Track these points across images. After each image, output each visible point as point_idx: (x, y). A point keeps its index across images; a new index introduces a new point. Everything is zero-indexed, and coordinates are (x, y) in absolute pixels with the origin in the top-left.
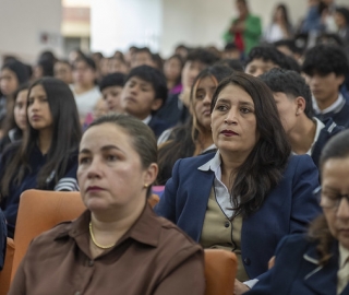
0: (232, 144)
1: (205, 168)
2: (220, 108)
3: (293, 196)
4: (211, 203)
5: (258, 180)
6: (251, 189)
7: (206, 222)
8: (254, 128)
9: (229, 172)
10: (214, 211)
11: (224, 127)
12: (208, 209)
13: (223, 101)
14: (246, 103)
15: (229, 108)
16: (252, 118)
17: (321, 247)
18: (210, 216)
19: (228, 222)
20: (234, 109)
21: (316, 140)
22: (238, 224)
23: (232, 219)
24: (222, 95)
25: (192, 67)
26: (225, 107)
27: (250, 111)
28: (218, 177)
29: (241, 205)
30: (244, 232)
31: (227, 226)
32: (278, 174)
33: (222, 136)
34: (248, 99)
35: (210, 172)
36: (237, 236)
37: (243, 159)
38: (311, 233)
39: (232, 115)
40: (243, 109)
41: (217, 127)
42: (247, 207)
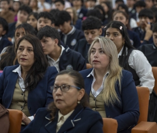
0: (25, 63)
1: (15, 71)
2: (20, 49)
3: (48, 83)
4: (17, 85)
5: (34, 77)
6: (32, 81)
7: (15, 93)
8: (33, 57)
9: (24, 73)
10: (18, 88)
11: (22, 57)
12: (15, 87)
13: (21, 46)
14: (30, 48)
15: (24, 49)
16: (32, 53)
17: (51, 114)
18: (16, 90)
19: (23, 93)
20: (25, 50)
21: (61, 54)
22: (27, 94)
23: (24, 92)
24: (21, 44)
25: (21, 13)
26: (22, 49)
27: (32, 50)
28: (20, 75)
29: (28, 87)
30: (29, 97)
31: (22, 95)
32: (42, 75)
33: (21, 60)
34: (30, 46)
35: (17, 73)
36: (26, 99)
37: (29, 68)
38: (49, 107)
39: (25, 52)
40: (29, 50)
41: (19, 57)
42: (30, 88)
